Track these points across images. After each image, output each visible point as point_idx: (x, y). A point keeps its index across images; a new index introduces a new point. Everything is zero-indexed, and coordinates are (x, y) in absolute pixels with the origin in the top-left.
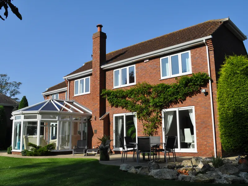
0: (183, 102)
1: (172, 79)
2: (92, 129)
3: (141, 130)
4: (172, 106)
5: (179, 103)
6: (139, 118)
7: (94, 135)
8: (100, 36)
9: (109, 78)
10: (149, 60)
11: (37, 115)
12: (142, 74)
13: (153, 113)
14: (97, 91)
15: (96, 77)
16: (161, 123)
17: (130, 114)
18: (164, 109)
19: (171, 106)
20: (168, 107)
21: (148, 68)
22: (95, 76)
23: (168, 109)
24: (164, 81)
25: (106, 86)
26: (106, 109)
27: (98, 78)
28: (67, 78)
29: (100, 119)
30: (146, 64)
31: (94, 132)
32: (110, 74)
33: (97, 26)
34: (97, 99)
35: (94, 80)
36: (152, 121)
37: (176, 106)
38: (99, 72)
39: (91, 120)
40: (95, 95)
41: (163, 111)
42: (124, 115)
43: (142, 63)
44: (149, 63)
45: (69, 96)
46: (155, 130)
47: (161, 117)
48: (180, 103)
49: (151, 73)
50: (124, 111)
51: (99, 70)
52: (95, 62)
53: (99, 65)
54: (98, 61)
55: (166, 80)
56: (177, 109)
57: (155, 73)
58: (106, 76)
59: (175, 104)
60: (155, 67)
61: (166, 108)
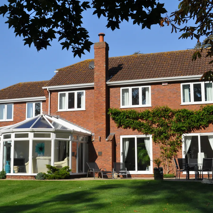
0: (205, 128)
1: (194, 106)
2: (95, 151)
3: (158, 153)
4: (194, 131)
5: (201, 129)
6: (155, 141)
7: (99, 157)
8: (106, 48)
9: (114, 96)
10: (168, 84)
11: (50, 134)
12: (159, 97)
13: (172, 137)
14: (101, 109)
15: (99, 93)
16: (181, 147)
17: (144, 136)
18: (185, 133)
19: (192, 131)
20: (189, 131)
21: (167, 91)
22: (98, 91)
23: (189, 134)
24: (185, 106)
25: (110, 104)
26: (111, 130)
27: (102, 95)
28: (49, 89)
29: (107, 140)
30: (164, 87)
31: (97, 154)
32: (117, 92)
33: (99, 35)
34: (103, 118)
35: (97, 97)
36: (172, 144)
37: (198, 131)
38: (105, 88)
39: (93, 141)
40: (99, 113)
41: (184, 135)
42: (135, 137)
43: (159, 86)
44: (168, 87)
45: (50, 110)
46: (174, 153)
47: (181, 141)
48: (203, 128)
49: (170, 96)
50: (135, 133)
51: (104, 86)
52: (99, 76)
53: (105, 81)
54: (103, 76)
55: (188, 106)
56: (199, 134)
57: (175, 98)
58: (110, 93)
59: (197, 130)
60: (175, 92)
61: (187, 133)
